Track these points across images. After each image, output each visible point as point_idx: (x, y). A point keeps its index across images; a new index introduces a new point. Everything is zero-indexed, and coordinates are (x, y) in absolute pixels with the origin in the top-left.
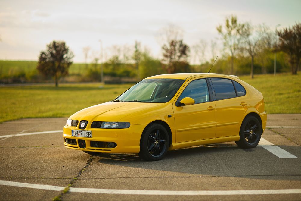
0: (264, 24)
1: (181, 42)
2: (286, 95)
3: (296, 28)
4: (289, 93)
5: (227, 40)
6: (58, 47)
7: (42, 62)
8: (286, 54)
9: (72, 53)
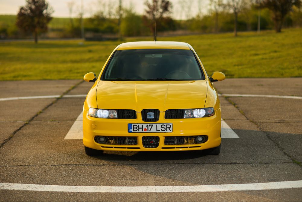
2: (260, 57)
4: (265, 54)
6: (37, 2)
7: (21, 18)
8: (271, 11)
9: (51, 9)
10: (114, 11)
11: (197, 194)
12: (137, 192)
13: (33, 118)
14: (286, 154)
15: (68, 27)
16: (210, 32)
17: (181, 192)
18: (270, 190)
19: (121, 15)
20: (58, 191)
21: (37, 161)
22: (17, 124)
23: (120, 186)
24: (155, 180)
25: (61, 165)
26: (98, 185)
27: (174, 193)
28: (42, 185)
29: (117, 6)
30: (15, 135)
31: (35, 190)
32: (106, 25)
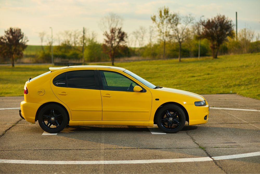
0: (190, 15)
1: (120, 30)
3: (217, 18)
5: (160, 28)
6: (14, 33)
7: (1, 46)
9: (26, 38)
10: (79, 40)
11: (131, 165)
12: (92, 164)
13: (18, 122)
14: (196, 143)
15: (40, 54)
16: (159, 58)
17: (121, 164)
18: (179, 163)
19: (84, 44)
20: (40, 163)
21: (24, 147)
22: (7, 125)
23: (81, 160)
24: (104, 157)
25: (41, 150)
26: (66, 160)
27: (116, 164)
28: (29, 161)
29: (81, 36)
30: (6, 133)
31: (25, 163)
32: (71, 52)
